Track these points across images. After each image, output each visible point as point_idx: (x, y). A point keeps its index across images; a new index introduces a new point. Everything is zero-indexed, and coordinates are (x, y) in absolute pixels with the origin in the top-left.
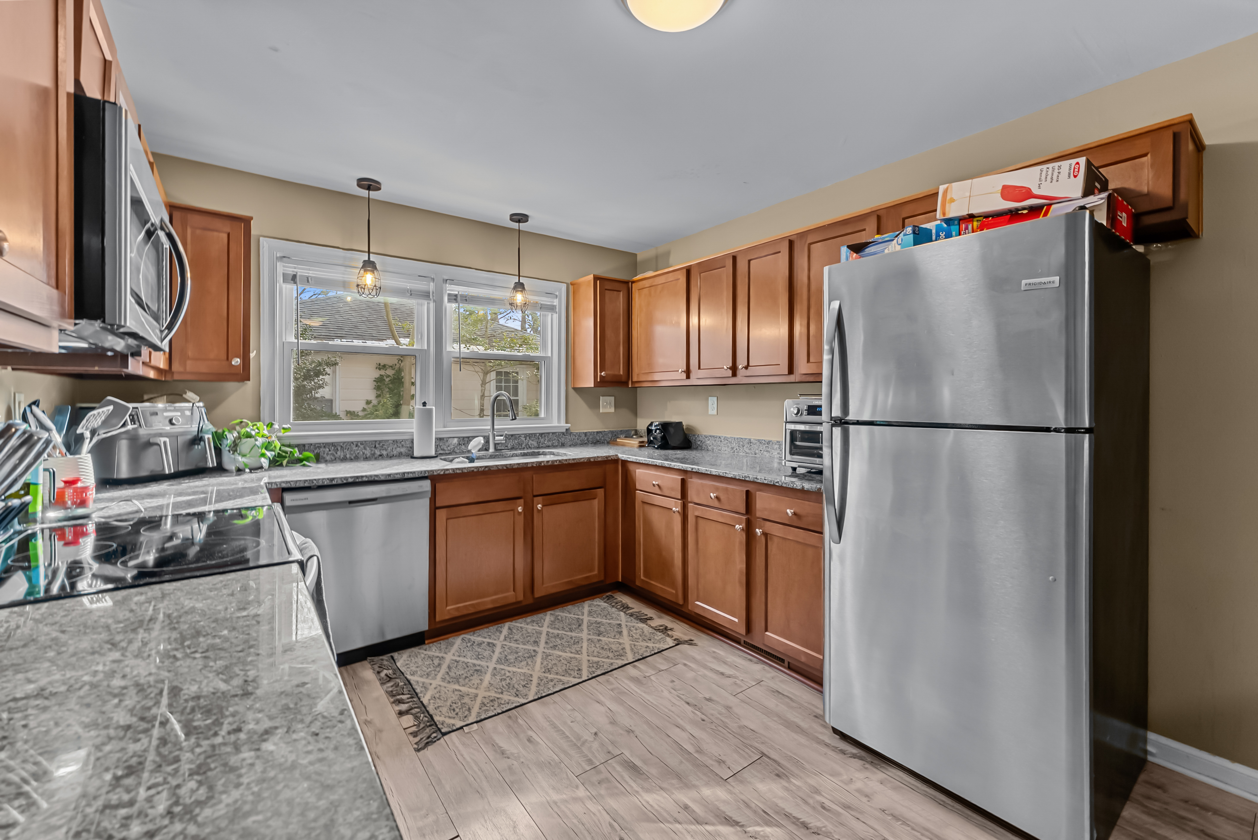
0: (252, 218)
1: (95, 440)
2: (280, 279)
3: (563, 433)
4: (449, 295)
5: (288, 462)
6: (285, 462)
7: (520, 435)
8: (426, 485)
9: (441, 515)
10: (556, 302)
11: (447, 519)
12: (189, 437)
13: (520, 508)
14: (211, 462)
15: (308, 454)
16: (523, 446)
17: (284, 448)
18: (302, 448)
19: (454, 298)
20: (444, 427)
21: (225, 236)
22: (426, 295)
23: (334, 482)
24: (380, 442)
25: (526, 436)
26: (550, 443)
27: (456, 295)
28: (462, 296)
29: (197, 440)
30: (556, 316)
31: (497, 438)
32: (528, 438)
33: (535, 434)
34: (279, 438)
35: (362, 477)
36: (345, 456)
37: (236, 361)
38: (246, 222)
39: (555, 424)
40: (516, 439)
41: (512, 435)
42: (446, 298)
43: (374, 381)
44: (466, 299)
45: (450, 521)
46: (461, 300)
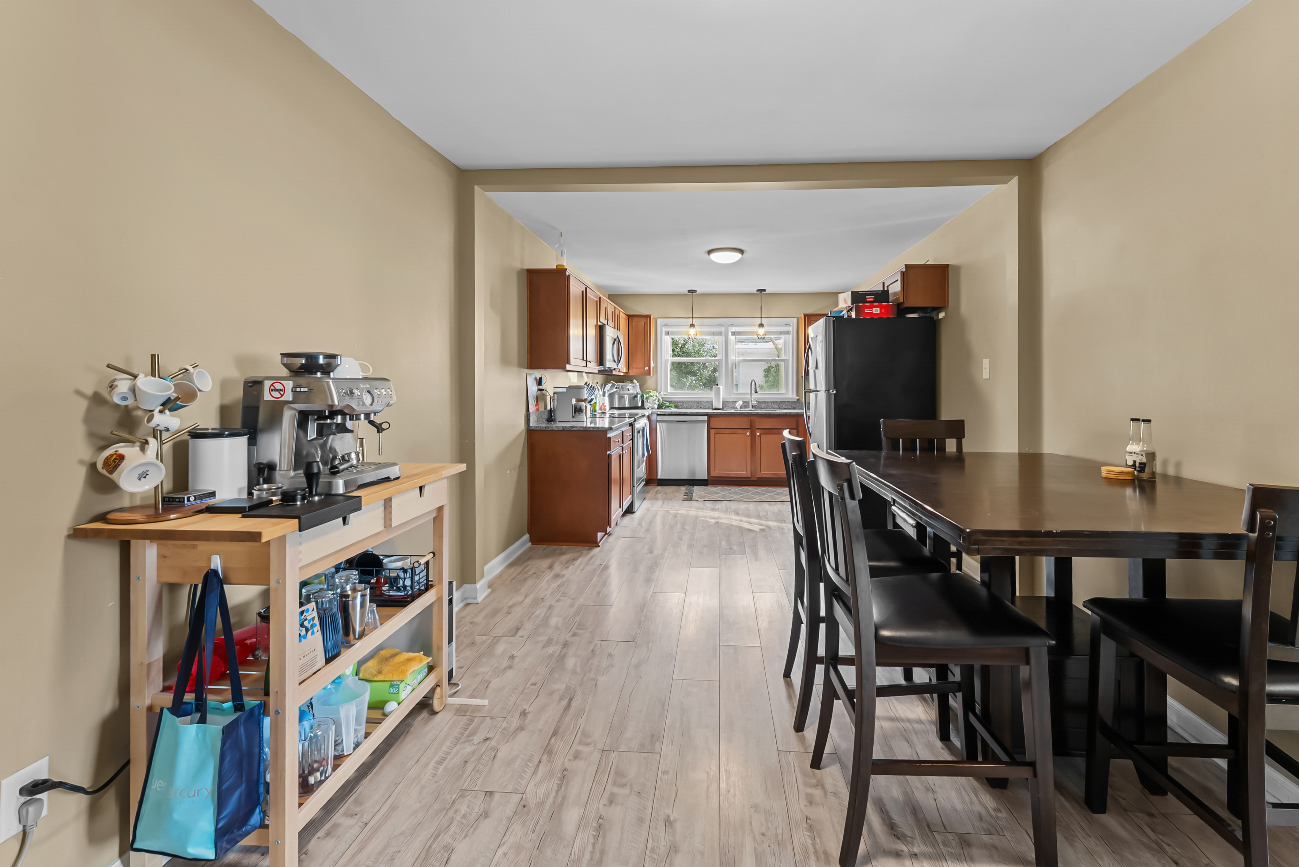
0: (651, 315)
1: (609, 393)
2: (664, 334)
3: (795, 402)
4: (732, 332)
5: (665, 407)
6: (664, 407)
7: (768, 402)
8: (706, 418)
9: (712, 432)
10: (790, 329)
11: (715, 434)
12: (634, 395)
13: (748, 433)
14: (640, 405)
15: (671, 404)
16: (770, 407)
17: (664, 402)
18: (670, 402)
19: (734, 333)
20: (730, 396)
21: (643, 323)
22: (720, 334)
23: (672, 414)
24: (701, 401)
25: (772, 402)
26: (786, 407)
27: (734, 332)
28: (737, 332)
29: (636, 396)
30: (791, 337)
31: (753, 402)
32: (773, 403)
33: (777, 402)
34: (662, 398)
35: (682, 412)
36: (687, 407)
37: (647, 368)
38: (649, 316)
39: (790, 396)
40: (766, 403)
41: (764, 402)
42: (730, 334)
43: (764, 371)
44: (739, 333)
45: (716, 435)
46: (737, 334)
